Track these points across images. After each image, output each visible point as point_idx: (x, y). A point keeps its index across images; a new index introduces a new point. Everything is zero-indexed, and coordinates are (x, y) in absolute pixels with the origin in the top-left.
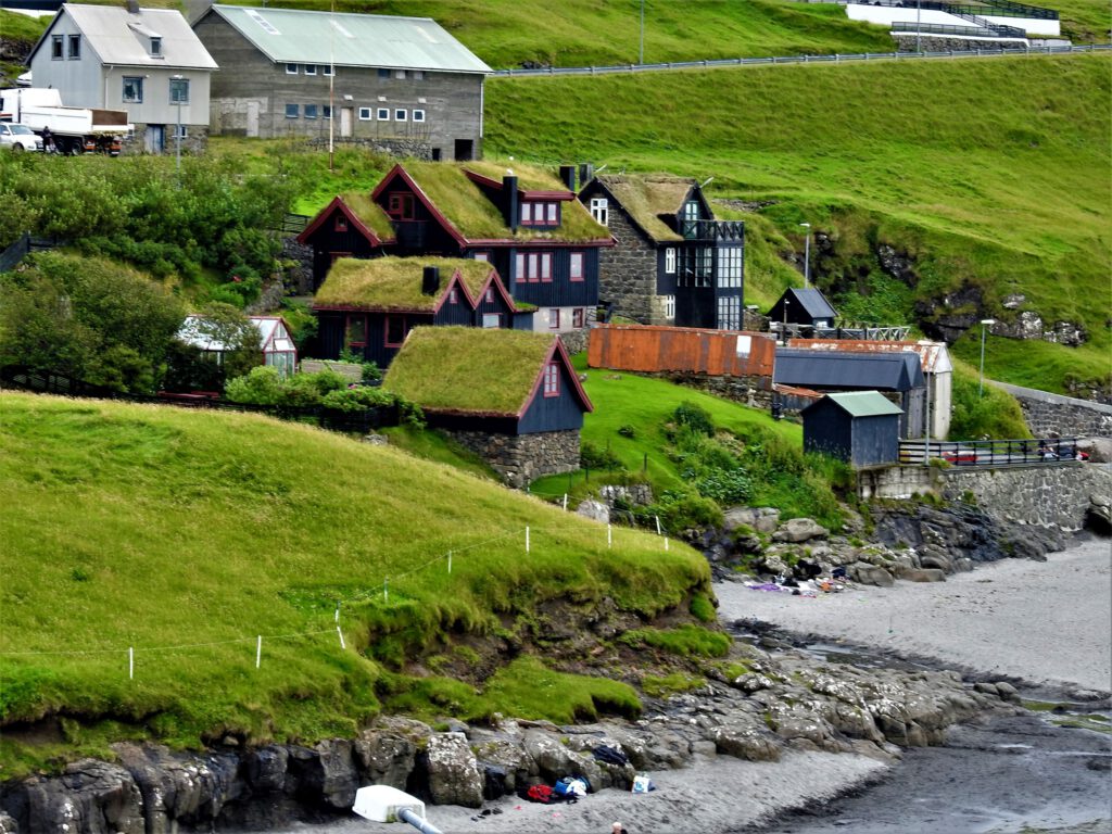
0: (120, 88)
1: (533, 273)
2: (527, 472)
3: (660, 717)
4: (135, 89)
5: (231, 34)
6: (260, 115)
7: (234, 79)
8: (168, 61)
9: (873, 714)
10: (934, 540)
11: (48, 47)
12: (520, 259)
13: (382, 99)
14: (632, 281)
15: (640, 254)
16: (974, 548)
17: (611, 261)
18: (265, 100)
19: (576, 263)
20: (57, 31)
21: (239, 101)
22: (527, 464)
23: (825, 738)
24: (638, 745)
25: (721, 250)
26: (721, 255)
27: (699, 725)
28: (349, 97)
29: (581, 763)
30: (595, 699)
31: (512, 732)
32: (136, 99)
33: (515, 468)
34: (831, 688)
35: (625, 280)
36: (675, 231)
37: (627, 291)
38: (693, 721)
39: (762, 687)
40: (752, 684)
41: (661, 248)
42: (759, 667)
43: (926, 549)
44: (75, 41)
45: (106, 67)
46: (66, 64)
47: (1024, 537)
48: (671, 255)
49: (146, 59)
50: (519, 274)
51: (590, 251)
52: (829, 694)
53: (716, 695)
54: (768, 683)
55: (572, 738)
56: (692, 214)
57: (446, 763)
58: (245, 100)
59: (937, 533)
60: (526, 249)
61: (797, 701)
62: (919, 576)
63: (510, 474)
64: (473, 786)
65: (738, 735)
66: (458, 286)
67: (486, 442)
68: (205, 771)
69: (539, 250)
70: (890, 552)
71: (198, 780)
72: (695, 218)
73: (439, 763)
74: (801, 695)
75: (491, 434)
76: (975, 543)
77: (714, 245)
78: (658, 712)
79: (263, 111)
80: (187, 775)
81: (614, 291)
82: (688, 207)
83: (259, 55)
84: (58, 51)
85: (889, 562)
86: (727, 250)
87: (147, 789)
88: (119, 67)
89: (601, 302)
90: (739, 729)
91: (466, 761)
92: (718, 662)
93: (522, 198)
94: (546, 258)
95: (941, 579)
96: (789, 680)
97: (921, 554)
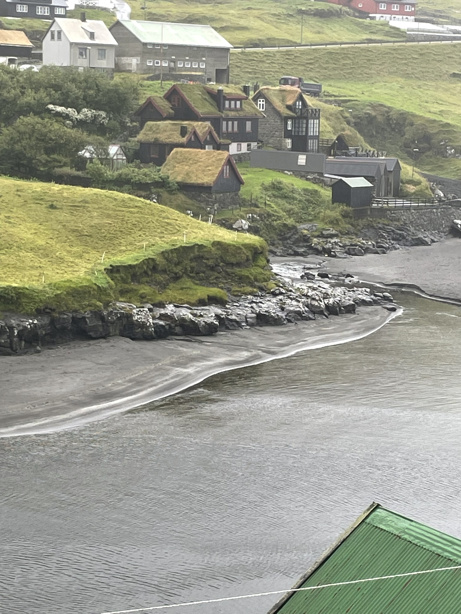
0: (78, 52)
1: (230, 129)
2: (216, 208)
3: (235, 304)
4: (84, 53)
5: (126, 31)
6: (137, 64)
7: (127, 49)
8: (97, 41)
9: (325, 304)
10: (383, 237)
11: (49, 35)
12: (224, 123)
13: (187, 58)
14: (274, 132)
15: (277, 122)
16: (400, 240)
17: (266, 124)
18: (139, 58)
19: (249, 124)
20: (52, 29)
21: (129, 58)
22: (215, 205)
23: (304, 313)
24: (222, 315)
25: (310, 120)
26: (310, 122)
27: (252, 307)
28: (174, 57)
29: (196, 322)
30: (208, 296)
31: (170, 309)
32: (84, 57)
33: (210, 206)
34: (309, 294)
35: (271, 132)
36: (293, 112)
37: (273, 137)
38: (250, 306)
39: (281, 293)
40: (277, 292)
41: (286, 119)
42: (281, 285)
43: (379, 241)
44: (59, 33)
45: (71, 44)
46: (56, 42)
47: (422, 236)
48: (289, 123)
49: (88, 40)
50: (224, 129)
51: (255, 120)
52: (309, 296)
53: (262, 296)
54: (284, 291)
55: (195, 312)
56: (299, 106)
57: (139, 321)
58: (131, 58)
59: (384, 234)
60: (227, 120)
61: (294, 299)
62: (375, 251)
63: (209, 209)
64: (150, 330)
65: (266, 312)
66: (195, 133)
67: (200, 196)
68: (36, 322)
69: (233, 120)
70: (364, 242)
71: (32, 325)
72: (300, 107)
73: (137, 320)
74: (297, 297)
75: (201, 193)
76: (401, 238)
77: (307, 119)
78: (235, 302)
79: (139, 63)
80: (28, 323)
81: (267, 136)
82: (298, 103)
83: (136, 40)
84: (53, 38)
85: (363, 246)
86: (312, 120)
87: (11, 328)
88: (77, 44)
89: (259, 141)
90: (267, 310)
91: (148, 320)
92: (265, 284)
93: (225, 99)
94: (236, 123)
95: (384, 253)
96: (294, 291)
97: (377, 243)
